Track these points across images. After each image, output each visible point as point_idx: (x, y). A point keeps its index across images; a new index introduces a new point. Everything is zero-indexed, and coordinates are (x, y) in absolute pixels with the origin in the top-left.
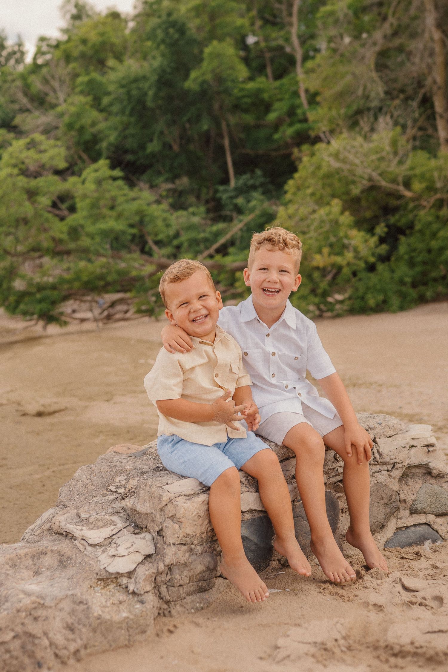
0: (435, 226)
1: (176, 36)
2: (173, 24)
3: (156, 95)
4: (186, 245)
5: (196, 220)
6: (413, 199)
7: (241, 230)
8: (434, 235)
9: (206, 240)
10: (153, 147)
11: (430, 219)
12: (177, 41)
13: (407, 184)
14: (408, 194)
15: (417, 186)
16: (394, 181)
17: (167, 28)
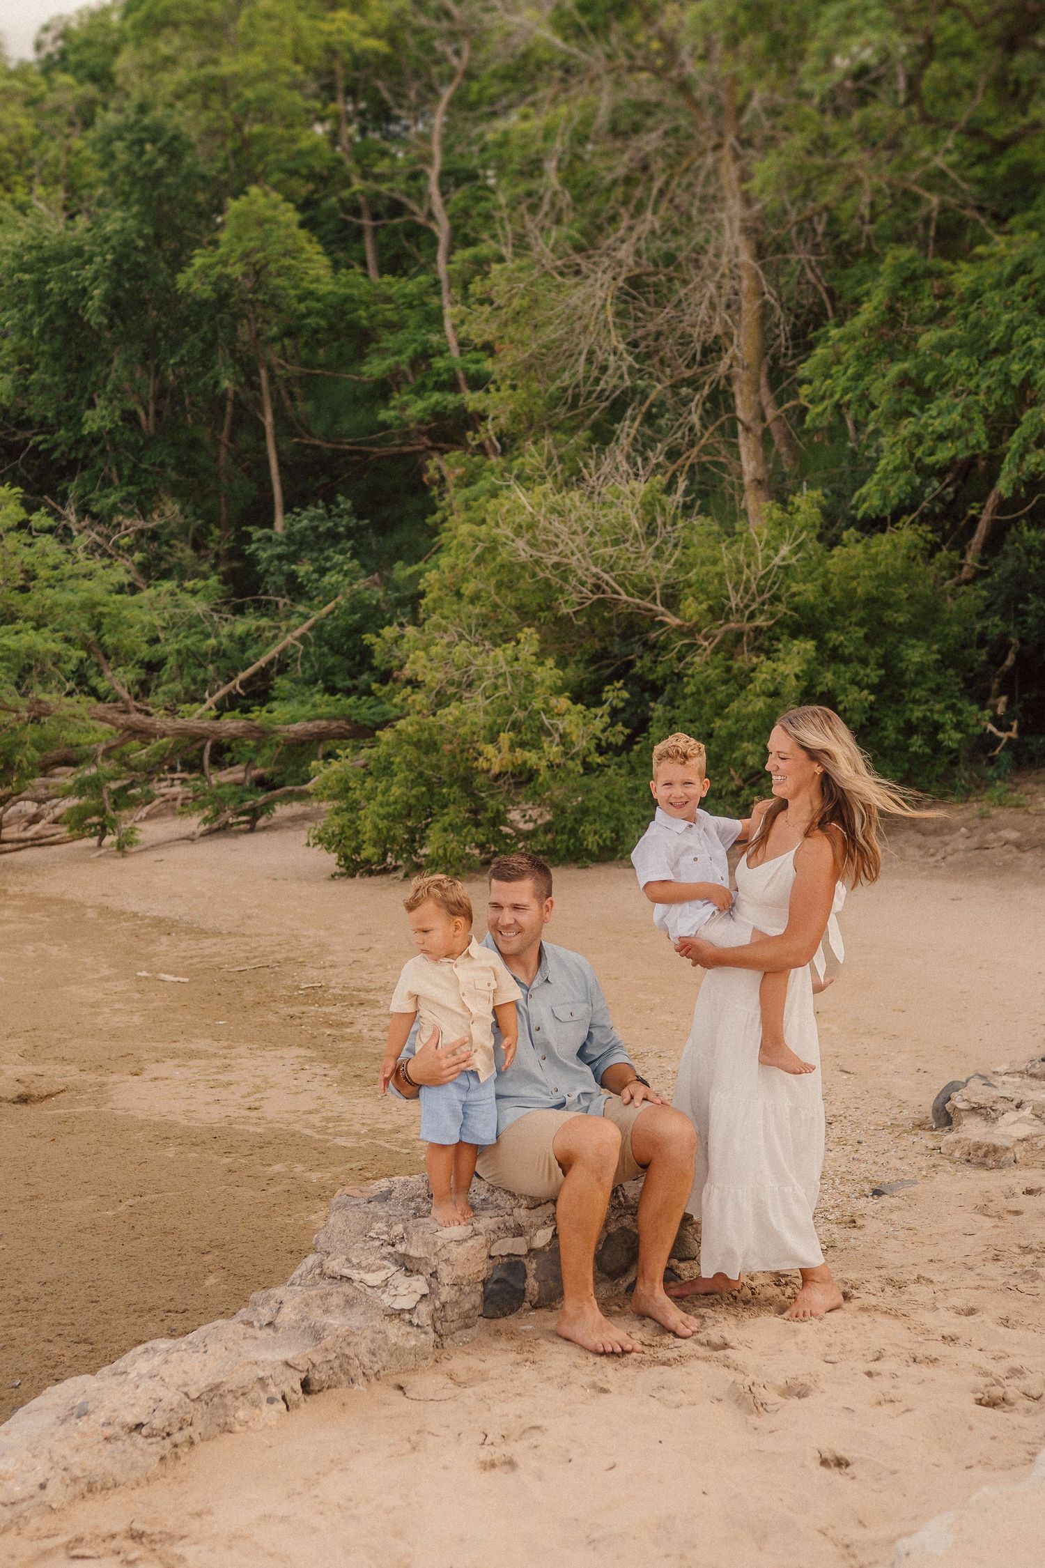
0: (722, 691)
1: (161, 162)
2: (155, 133)
3: (106, 297)
4: (172, 662)
5: (198, 606)
6: (682, 632)
7: (303, 639)
8: (720, 709)
9: (219, 653)
10: (96, 420)
11: (713, 674)
12: (160, 174)
13: (672, 600)
14: (673, 621)
15: (692, 608)
16: (645, 592)
17: (141, 142)
